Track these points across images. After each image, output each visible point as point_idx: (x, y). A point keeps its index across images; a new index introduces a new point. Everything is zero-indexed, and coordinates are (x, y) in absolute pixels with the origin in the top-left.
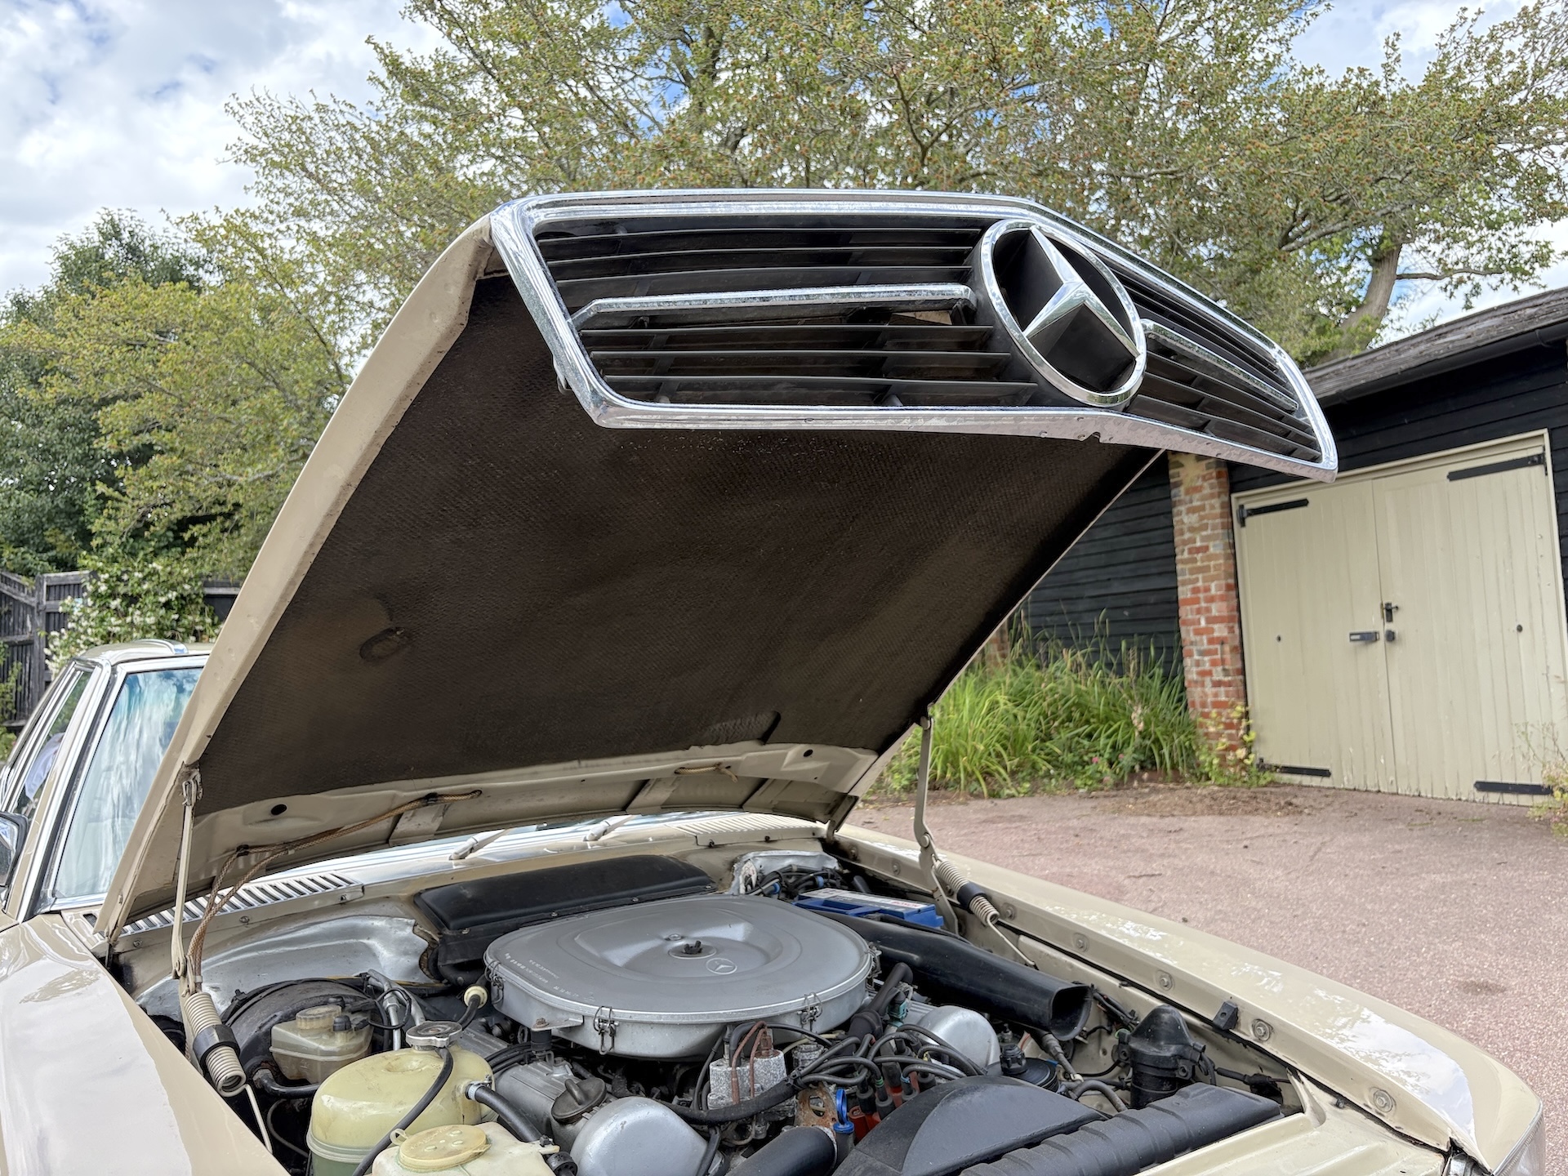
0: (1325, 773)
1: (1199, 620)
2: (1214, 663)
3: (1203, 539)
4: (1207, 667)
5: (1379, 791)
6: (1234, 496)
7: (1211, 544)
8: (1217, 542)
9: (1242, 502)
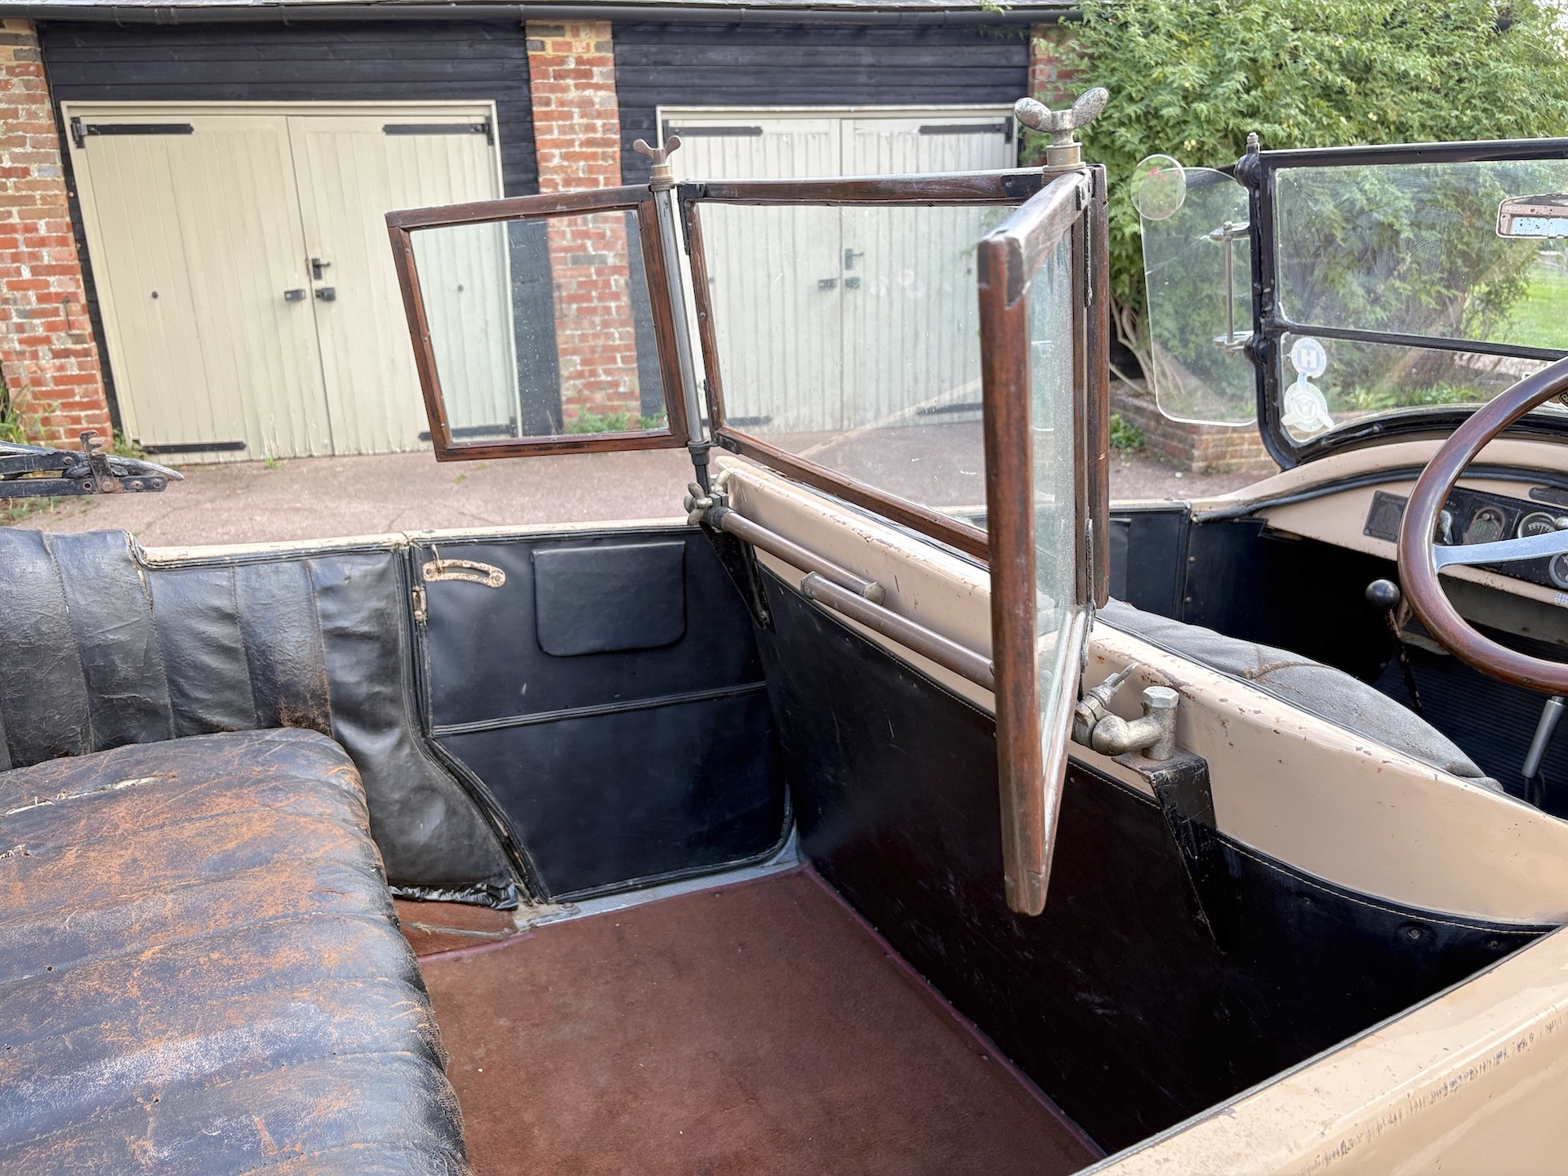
0: (237, 446)
1: (18, 272)
2: (51, 327)
3: (14, 158)
4: (41, 332)
5: (311, 456)
6: (64, 104)
7: (33, 167)
8: (46, 165)
9: (76, 114)
